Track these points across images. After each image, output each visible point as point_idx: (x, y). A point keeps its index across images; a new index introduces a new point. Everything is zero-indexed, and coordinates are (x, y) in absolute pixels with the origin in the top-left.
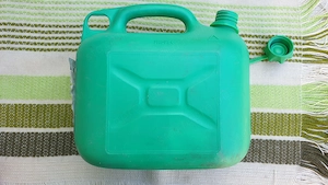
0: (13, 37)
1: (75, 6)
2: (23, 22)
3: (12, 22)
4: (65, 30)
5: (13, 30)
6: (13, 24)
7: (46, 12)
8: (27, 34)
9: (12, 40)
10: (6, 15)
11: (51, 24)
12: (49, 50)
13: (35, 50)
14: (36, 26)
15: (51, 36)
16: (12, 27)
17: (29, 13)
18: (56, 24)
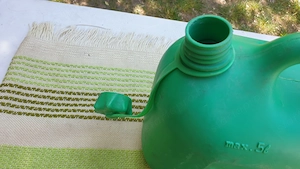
0: (16, 100)
1: (93, 76)
2: (32, 86)
3: (20, 84)
4: (79, 97)
5: (18, 93)
6: (20, 87)
7: (61, 79)
8: (33, 99)
9: (13, 103)
10: (16, 77)
11: (64, 90)
12: (55, 116)
13: (37, 115)
14: (46, 91)
15: (61, 102)
16: (18, 90)
17: (41, 78)
18: (69, 91)
